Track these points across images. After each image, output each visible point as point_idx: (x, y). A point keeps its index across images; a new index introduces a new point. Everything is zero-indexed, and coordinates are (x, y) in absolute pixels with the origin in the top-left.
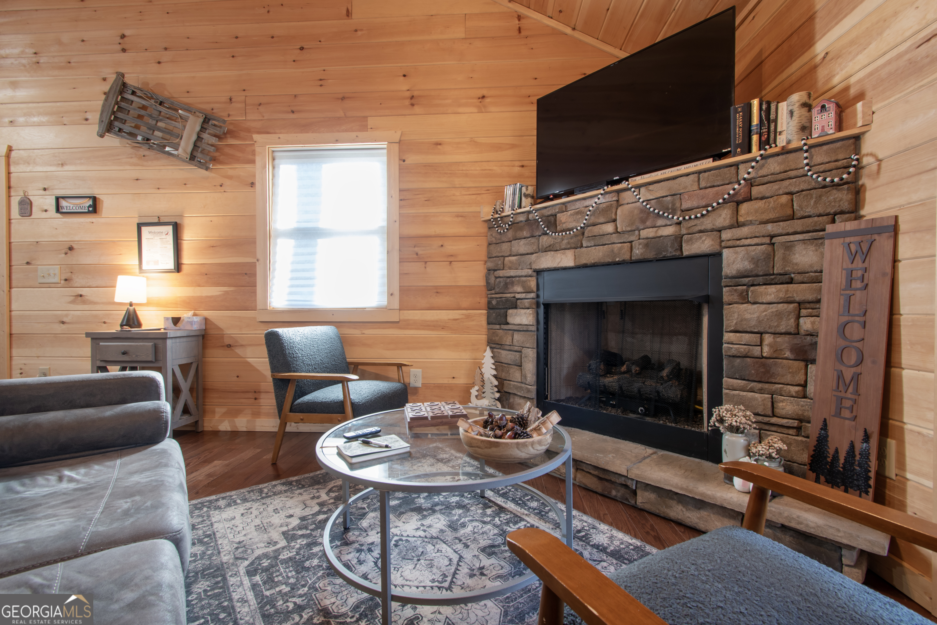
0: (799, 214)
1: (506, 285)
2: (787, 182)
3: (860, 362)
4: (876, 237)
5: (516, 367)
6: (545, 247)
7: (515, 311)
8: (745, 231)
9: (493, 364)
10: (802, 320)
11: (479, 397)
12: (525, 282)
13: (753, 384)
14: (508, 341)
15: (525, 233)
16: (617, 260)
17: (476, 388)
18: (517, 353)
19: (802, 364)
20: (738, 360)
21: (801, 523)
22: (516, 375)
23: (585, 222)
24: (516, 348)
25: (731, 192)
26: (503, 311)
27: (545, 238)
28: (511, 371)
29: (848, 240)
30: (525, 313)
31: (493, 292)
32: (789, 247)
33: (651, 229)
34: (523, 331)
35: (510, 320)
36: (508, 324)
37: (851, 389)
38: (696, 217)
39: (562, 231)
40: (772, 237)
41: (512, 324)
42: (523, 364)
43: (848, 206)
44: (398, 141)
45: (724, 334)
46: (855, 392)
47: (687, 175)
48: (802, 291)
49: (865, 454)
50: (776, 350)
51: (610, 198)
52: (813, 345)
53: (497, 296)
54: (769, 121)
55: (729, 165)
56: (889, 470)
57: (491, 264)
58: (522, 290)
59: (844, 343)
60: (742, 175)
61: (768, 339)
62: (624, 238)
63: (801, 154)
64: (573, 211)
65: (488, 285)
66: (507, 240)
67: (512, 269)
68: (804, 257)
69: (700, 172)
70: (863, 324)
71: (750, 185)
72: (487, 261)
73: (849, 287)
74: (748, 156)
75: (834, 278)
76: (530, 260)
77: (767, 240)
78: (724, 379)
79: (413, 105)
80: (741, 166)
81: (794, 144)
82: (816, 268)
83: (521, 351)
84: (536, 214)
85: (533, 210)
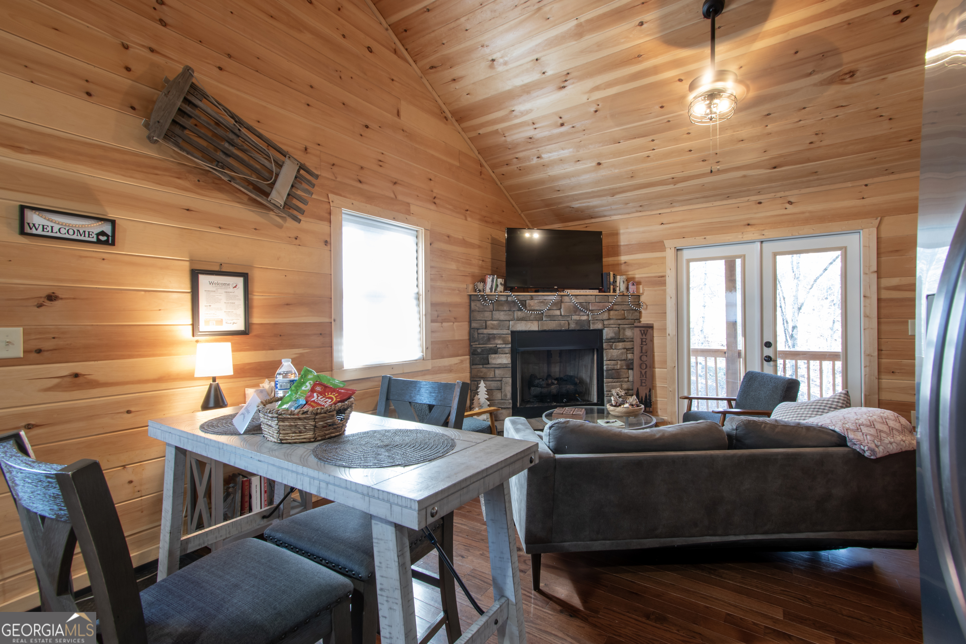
0: (627, 318)
1: (489, 339)
2: (623, 306)
3: (646, 367)
4: (648, 329)
5: (498, 391)
6: (520, 318)
7: (497, 355)
8: (612, 322)
9: (486, 391)
10: (628, 355)
12: (505, 337)
13: (615, 380)
14: (492, 375)
15: (505, 308)
16: (563, 329)
18: (499, 382)
19: (628, 370)
20: (610, 371)
22: (499, 395)
23: (547, 308)
24: (498, 379)
25: (609, 306)
26: (485, 356)
27: (520, 313)
28: (495, 394)
29: (641, 329)
30: (506, 357)
31: (477, 343)
32: (624, 329)
33: (577, 316)
34: (503, 367)
35: (490, 361)
36: (488, 364)
37: (644, 377)
38: (597, 314)
39: (530, 310)
40: (619, 325)
41: (493, 364)
42: (503, 387)
43: (638, 318)
44: (430, 229)
45: (605, 362)
46: (646, 377)
47: (591, 295)
48: (628, 345)
49: (650, 396)
50: (622, 366)
51: (559, 298)
52: (632, 363)
53: (481, 346)
54: (615, 281)
55: (606, 295)
56: (653, 399)
57: (474, 325)
58: (502, 342)
59: (642, 362)
60: (610, 300)
61: (619, 362)
62: (565, 319)
63: (627, 297)
64: (538, 301)
65: (471, 338)
66: (488, 310)
67: (494, 329)
68: (628, 333)
69: (596, 295)
70: (646, 356)
71: (614, 305)
72: (470, 322)
73: (642, 344)
74: (611, 293)
75: (638, 341)
76: (508, 325)
77: (618, 326)
78: (605, 380)
79: (435, 203)
80: (610, 297)
81: (626, 294)
82: (632, 337)
83: (501, 381)
84: (515, 298)
85: (513, 296)
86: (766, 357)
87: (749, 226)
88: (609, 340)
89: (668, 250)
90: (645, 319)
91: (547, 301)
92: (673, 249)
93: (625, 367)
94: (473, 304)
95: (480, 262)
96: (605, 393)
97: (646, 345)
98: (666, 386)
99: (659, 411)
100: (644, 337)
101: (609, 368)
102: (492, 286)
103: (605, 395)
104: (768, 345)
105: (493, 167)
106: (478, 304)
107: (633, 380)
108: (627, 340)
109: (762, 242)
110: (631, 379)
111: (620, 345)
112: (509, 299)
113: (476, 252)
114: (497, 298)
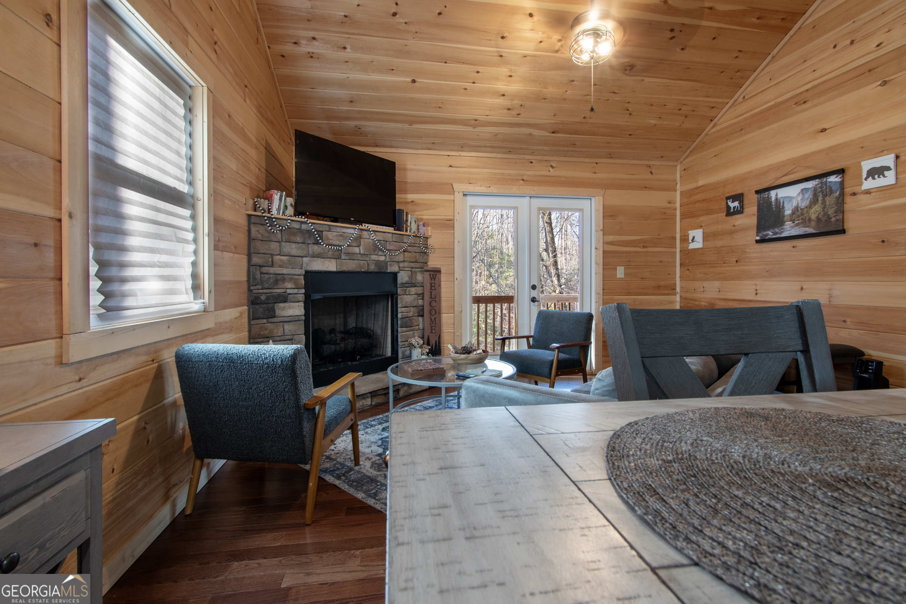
0: (418, 261)
1: (276, 282)
2: (416, 248)
3: (435, 313)
4: (436, 273)
6: (316, 254)
7: (287, 304)
8: (406, 264)
10: (419, 301)
12: (297, 279)
13: (408, 329)
14: (280, 332)
15: (298, 239)
18: (288, 342)
19: (419, 317)
20: (404, 319)
24: (288, 337)
25: (405, 247)
26: (271, 305)
27: (316, 247)
29: (431, 273)
30: (298, 306)
31: (260, 287)
32: (416, 273)
33: (376, 256)
34: (295, 321)
35: (278, 312)
36: (274, 316)
37: (434, 323)
38: (395, 255)
39: (329, 245)
41: (282, 317)
43: (426, 261)
44: (213, 92)
45: (399, 309)
47: (388, 233)
48: (419, 290)
49: (439, 342)
50: (413, 313)
51: (358, 233)
52: (423, 310)
53: (265, 291)
54: (407, 220)
55: (400, 234)
56: (442, 346)
57: (256, 260)
58: (293, 287)
59: (431, 308)
60: (405, 241)
61: (412, 309)
62: (364, 258)
63: (419, 238)
64: (337, 233)
65: (251, 280)
66: (276, 240)
67: (283, 267)
68: (419, 277)
69: (393, 233)
70: (435, 301)
71: (409, 245)
72: (249, 256)
73: (431, 289)
74: (404, 232)
75: (427, 286)
76: (301, 262)
77: (411, 269)
78: (398, 329)
79: (215, 51)
80: (403, 236)
81: (418, 235)
82: (422, 282)
83: (293, 339)
84: (312, 227)
85: (309, 223)
86: (532, 298)
87: (523, 182)
88: (404, 285)
89: (457, 194)
90: (433, 263)
91: (346, 234)
92: (461, 193)
93: (416, 314)
94: (254, 229)
97: (435, 290)
98: (453, 331)
100: (433, 281)
101: (404, 316)
102: (279, 206)
103: (400, 347)
104: (534, 287)
106: (261, 229)
107: (424, 327)
108: (418, 285)
109: (531, 197)
110: (421, 326)
111: (413, 290)
112: (304, 227)
113: (254, 154)
114: (288, 224)
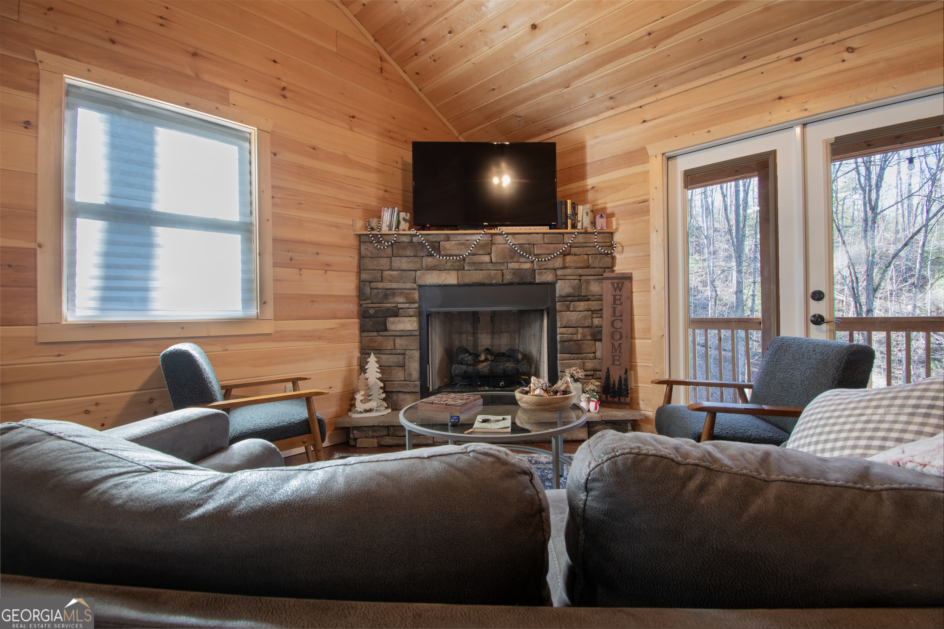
0: (592, 266)
1: (386, 296)
2: (586, 249)
3: (621, 338)
4: (624, 281)
5: (399, 368)
6: (430, 266)
7: (397, 319)
8: (568, 271)
9: (378, 368)
10: (594, 320)
11: (363, 401)
12: (409, 294)
13: (574, 355)
14: (390, 345)
15: (408, 253)
16: (494, 282)
17: (362, 393)
18: (400, 356)
19: (594, 342)
20: (566, 343)
21: (616, 417)
22: (399, 375)
23: (469, 251)
24: (398, 351)
25: (564, 249)
26: (381, 319)
27: (430, 259)
28: (394, 372)
29: (613, 281)
31: (369, 302)
32: (588, 282)
33: (515, 263)
34: (407, 336)
35: (390, 326)
36: (386, 330)
37: (618, 351)
38: (545, 260)
39: (446, 256)
40: (580, 276)
41: (393, 331)
42: (406, 364)
43: (610, 265)
44: (270, 131)
45: (558, 329)
46: (620, 352)
47: (537, 233)
48: (594, 305)
49: (626, 380)
50: (584, 336)
51: (487, 238)
52: (600, 332)
53: (374, 305)
54: (575, 214)
55: (559, 233)
56: (632, 385)
57: (364, 276)
58: (404, 301)
59: (614, 330)
60: (566, 240)
61: (580, 330)
62: (498, 267)
63: (593, 235)
64: (457, 242)
65: (361, 295)
66: (385, 256)
67: (394, 282)
68: (595, 288)
69: (544, 234)
70: (621, 321)
71: (570, 247)
72: (359, 273)
73: (614, 303)
74: (569, 230)
75: (608, 299)
76: (414, 276)
77: (578, 278)
78: (558, 355)
79: (285, 97)
80: (565, 235)
81: (590, 230)
82: (600, 294)
83: (404, 354)
84: (422, 239)
85: (419, 235)
86: (814, 316)
87: (782, 101)
88: (565, 298)
89: (652, 160)
90: (620, 268)
91: (468, 241)
92: (660, 158)
93: (589, 337)
94: (363, 247)
95: (381, 193)
96: (559, 373)
97: (621, 304)
98: (651, 365)
99: (641, 402)
100: (618, 292)
101: (565, 339)
102: (391, 222)
104: (818, 296)
105: (402, 61)
106: (370, 247)
107: (602, 356)
108: (592, 298)
109: (804, 125)
110: (598, 354)
111: (582, 305)
112: (415, 239)
113: (373, 177)
114: (395, 239)
